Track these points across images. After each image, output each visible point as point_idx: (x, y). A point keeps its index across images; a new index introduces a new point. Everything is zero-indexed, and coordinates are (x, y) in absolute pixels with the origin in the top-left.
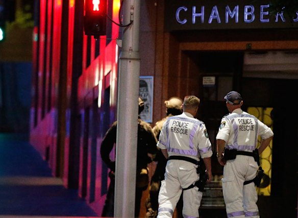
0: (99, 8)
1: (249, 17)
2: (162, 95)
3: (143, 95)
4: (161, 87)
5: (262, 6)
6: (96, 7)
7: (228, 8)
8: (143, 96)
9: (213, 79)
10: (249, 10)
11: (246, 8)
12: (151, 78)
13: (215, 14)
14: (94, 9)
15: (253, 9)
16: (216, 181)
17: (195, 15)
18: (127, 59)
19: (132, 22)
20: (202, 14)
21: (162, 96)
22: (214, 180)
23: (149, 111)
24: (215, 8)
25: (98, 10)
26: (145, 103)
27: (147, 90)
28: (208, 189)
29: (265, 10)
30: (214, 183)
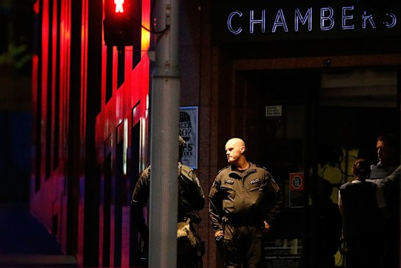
0: (124, 9)
1: (327, 23)
2: (210, 131)
3: (184, 131)
4: (209, 120)
5: (344, 9)
6: (119, 8)
7: (297, 11)
8: (184, 134)
9: (279, 108)
10: (327, 14)
11: (323, 10)
12: (195, 109)
13: (280, 20)
14: (117, 11)
15: (332, 12)
16: (285, 247)
17: (253, 22)
18: (162, 77)
19: (168, 27)
20: (263, 21)
21: (210, 133)
22: (283, 246)
23: (193, 154)
24: (281, 11)
25: (122, 11)
26: (188, 143)
27: (190, 125)
28: (275, 257)
29: (348, 13)
30: (283, 249)
